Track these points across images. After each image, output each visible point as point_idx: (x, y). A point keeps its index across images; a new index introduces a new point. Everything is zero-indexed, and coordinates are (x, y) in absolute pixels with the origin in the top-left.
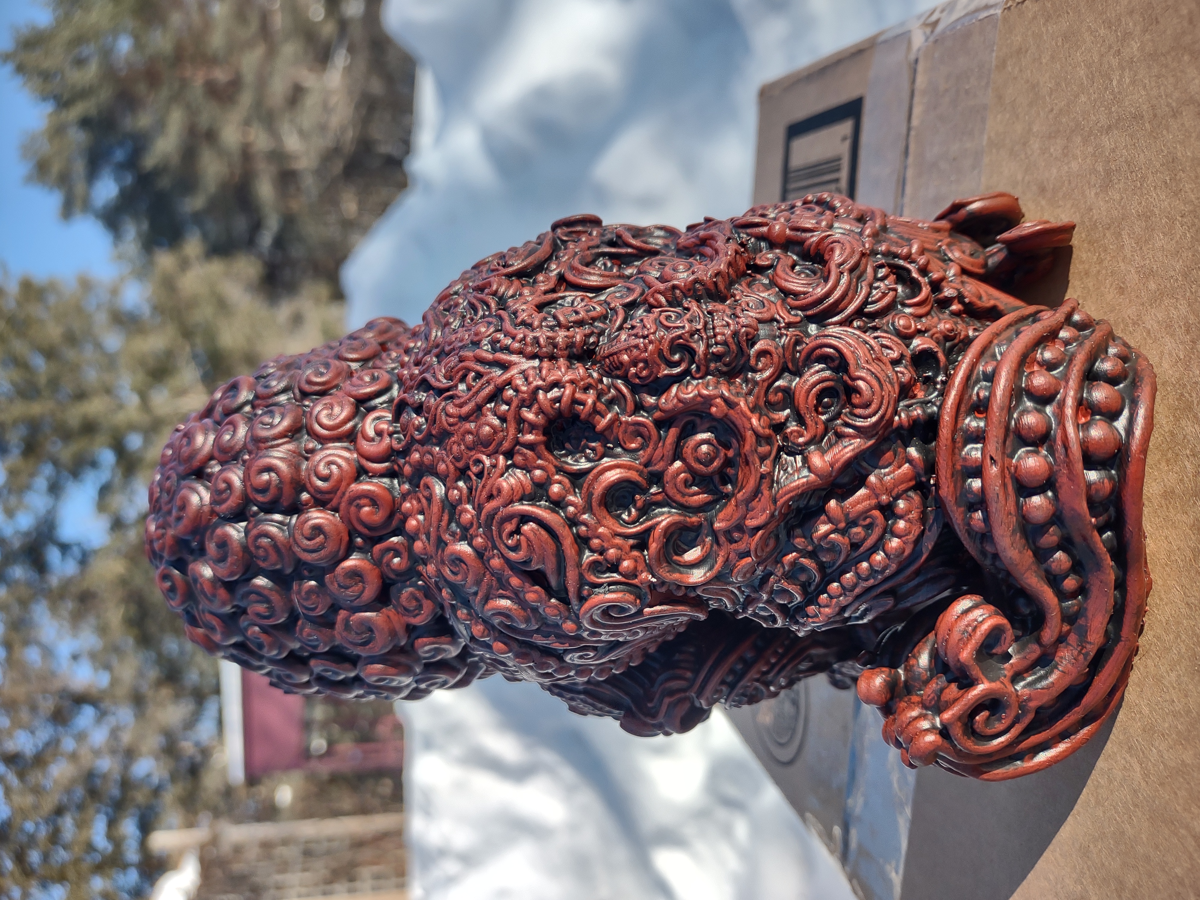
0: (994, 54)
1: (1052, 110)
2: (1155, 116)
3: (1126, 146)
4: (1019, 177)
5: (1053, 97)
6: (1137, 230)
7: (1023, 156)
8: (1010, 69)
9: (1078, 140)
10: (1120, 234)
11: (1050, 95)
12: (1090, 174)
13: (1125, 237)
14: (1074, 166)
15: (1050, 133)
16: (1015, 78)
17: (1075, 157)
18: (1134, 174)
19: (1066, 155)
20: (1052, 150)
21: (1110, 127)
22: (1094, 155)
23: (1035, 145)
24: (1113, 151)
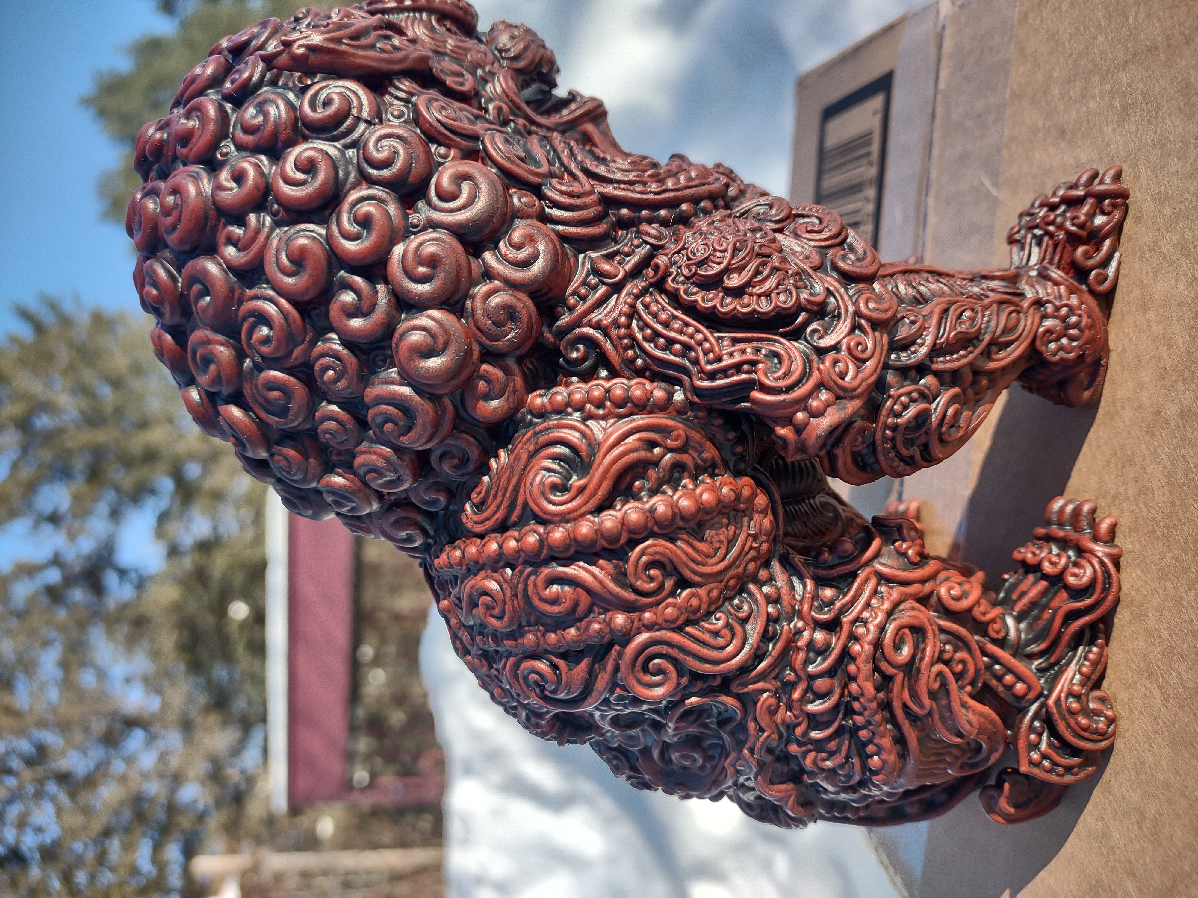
0: (1017, 10)
1: (1071, 55)
2: (1169, 45)
3: (1142, 78)
4: (1040, 124)
5: (1072, 42)
6: (1153, 158)
7: (1044, 104)
8: (1031, 21)
9: (1096, 79)
10: (1136, 165)
11: (1069, 42)
12: (1108, 111)
13: (1142, 167)
14: (1093, 105)
15: (1069, 78)
16: (1037, 30)
17: (1093, 97)
18: (1149, 105)
19: (1084, 96)
20: (1071, 93)
21: (1126, 63)
22: (1111, 92)
23: (1056, 91)
24: (1130, 85)
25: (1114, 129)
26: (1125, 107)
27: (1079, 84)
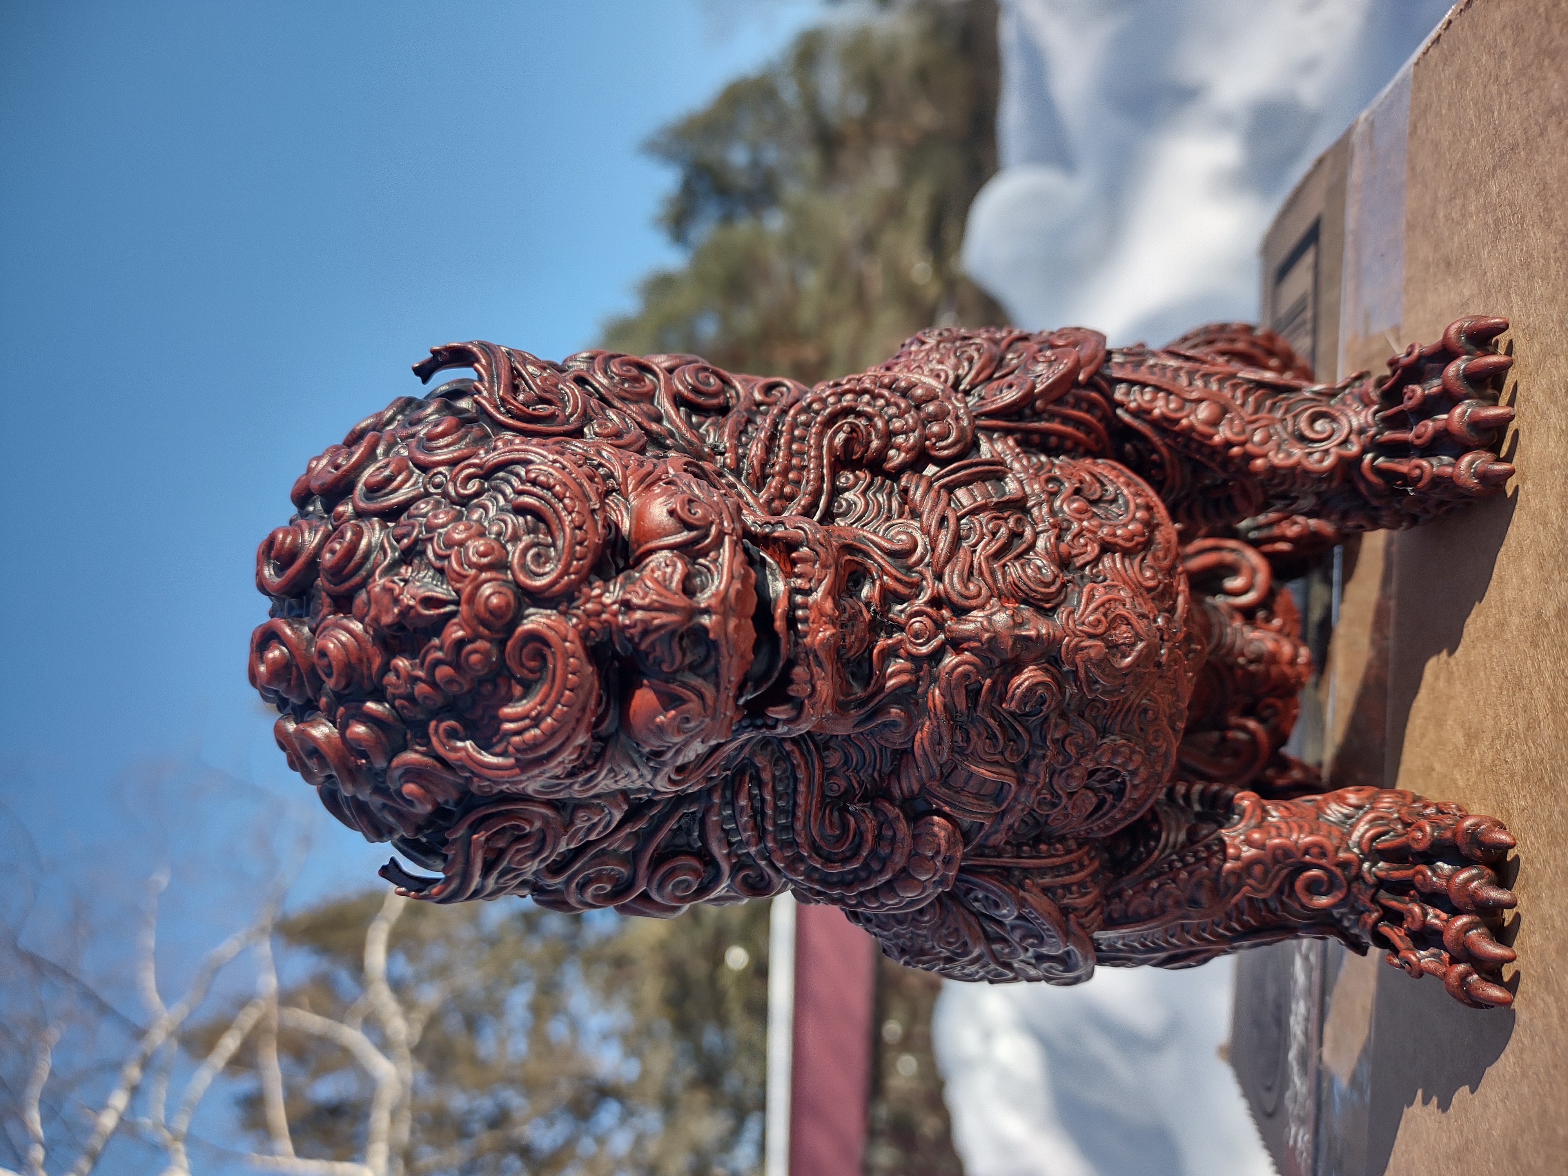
1: (1451, 167)
3: (1508, 185)
4: (1431, 257)
5: (1451, 151)
12: (1483, 231)
14: (1471, 225)
15: (1451, 195)
16: (1424, 142)
17: (1471, 216)
18: (1516, 216)
20: (1453, 214)
21: (1494, 168)
23: (1441, 213)
24: (1499, 195)
25: (1489, 252)
26: (1496, 222)
27: (1459, 202)
